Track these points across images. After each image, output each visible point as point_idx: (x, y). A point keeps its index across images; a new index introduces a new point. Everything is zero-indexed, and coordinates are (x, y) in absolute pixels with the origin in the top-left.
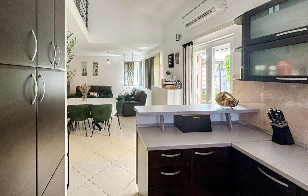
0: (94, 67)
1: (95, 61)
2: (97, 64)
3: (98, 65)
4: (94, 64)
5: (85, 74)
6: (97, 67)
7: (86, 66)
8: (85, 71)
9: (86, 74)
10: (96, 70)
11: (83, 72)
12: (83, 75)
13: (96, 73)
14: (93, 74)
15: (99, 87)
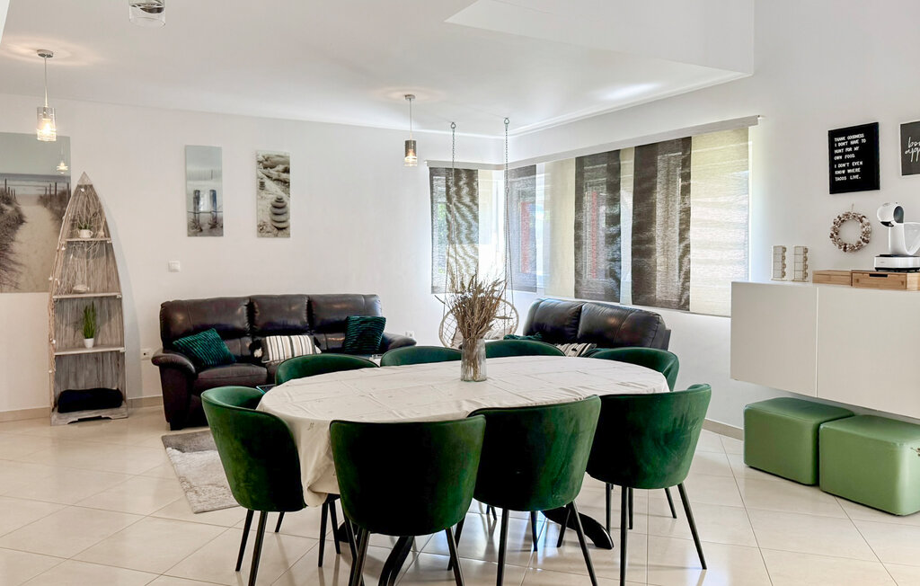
0: (262, 185)
1: (273, 149)
2: (281, 167)
3: (287, 171)
4: (267, 164)
5: (207, 225)
6: (286, 183)
7: (215, 175)
8: (205, 205)
9: (215, 226)
10: (279, 200)
11: (196, 212)
12: (196, 228)
13: (277, 221)
14: (261, 229)
15: (312, 304)
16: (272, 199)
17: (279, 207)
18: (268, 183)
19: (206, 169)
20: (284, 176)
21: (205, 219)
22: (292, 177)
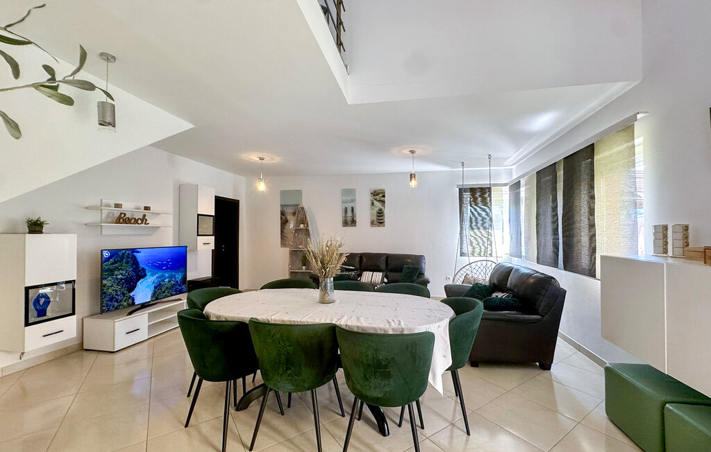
0: (373, 204)
1: (378, 186)
2: (381, 195)
3: (384, 196)
4: (375, 194)
5: (350, 222)
6: (383, 202)
7: (353, 201)
8: (349, 214)
9: (353, 222)
10: (380, 210)
11: (346, 217)
12: (345, 223)
13: (379, 219)
14: (372, 223)
15: (388, 257)
16: (377, 209)
17: (380, 214)
18: (375, 202)
19: (349, 198)
20: (383, 198)
21: (349, 219)
22: (386, 199)
